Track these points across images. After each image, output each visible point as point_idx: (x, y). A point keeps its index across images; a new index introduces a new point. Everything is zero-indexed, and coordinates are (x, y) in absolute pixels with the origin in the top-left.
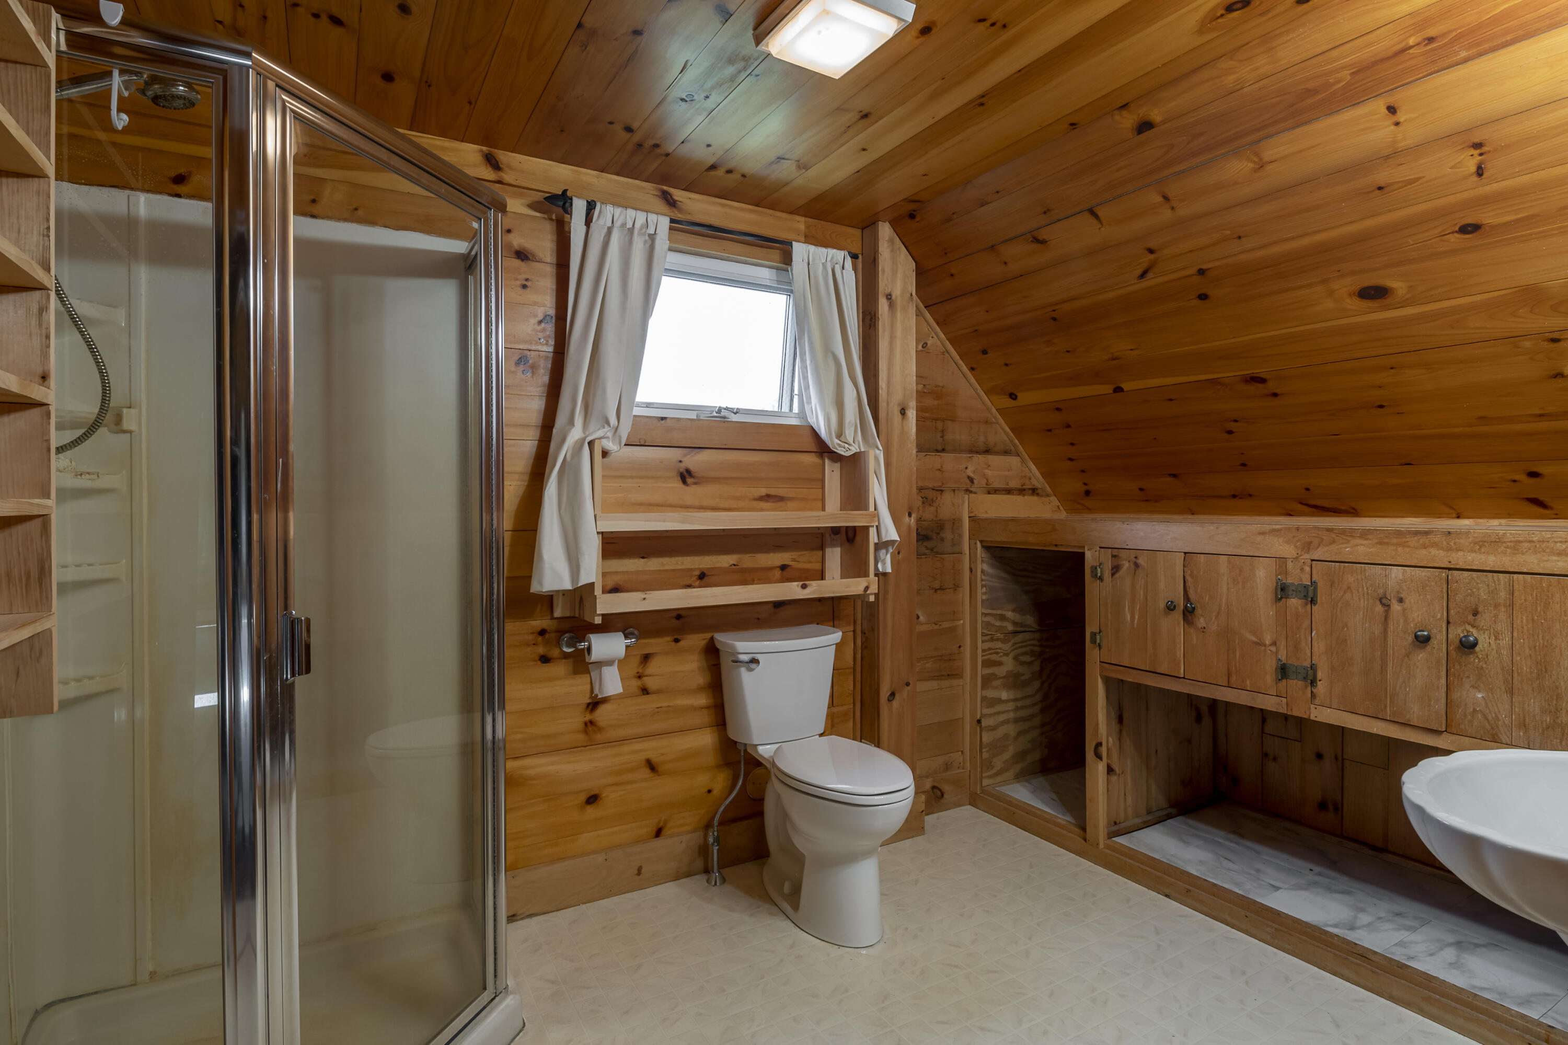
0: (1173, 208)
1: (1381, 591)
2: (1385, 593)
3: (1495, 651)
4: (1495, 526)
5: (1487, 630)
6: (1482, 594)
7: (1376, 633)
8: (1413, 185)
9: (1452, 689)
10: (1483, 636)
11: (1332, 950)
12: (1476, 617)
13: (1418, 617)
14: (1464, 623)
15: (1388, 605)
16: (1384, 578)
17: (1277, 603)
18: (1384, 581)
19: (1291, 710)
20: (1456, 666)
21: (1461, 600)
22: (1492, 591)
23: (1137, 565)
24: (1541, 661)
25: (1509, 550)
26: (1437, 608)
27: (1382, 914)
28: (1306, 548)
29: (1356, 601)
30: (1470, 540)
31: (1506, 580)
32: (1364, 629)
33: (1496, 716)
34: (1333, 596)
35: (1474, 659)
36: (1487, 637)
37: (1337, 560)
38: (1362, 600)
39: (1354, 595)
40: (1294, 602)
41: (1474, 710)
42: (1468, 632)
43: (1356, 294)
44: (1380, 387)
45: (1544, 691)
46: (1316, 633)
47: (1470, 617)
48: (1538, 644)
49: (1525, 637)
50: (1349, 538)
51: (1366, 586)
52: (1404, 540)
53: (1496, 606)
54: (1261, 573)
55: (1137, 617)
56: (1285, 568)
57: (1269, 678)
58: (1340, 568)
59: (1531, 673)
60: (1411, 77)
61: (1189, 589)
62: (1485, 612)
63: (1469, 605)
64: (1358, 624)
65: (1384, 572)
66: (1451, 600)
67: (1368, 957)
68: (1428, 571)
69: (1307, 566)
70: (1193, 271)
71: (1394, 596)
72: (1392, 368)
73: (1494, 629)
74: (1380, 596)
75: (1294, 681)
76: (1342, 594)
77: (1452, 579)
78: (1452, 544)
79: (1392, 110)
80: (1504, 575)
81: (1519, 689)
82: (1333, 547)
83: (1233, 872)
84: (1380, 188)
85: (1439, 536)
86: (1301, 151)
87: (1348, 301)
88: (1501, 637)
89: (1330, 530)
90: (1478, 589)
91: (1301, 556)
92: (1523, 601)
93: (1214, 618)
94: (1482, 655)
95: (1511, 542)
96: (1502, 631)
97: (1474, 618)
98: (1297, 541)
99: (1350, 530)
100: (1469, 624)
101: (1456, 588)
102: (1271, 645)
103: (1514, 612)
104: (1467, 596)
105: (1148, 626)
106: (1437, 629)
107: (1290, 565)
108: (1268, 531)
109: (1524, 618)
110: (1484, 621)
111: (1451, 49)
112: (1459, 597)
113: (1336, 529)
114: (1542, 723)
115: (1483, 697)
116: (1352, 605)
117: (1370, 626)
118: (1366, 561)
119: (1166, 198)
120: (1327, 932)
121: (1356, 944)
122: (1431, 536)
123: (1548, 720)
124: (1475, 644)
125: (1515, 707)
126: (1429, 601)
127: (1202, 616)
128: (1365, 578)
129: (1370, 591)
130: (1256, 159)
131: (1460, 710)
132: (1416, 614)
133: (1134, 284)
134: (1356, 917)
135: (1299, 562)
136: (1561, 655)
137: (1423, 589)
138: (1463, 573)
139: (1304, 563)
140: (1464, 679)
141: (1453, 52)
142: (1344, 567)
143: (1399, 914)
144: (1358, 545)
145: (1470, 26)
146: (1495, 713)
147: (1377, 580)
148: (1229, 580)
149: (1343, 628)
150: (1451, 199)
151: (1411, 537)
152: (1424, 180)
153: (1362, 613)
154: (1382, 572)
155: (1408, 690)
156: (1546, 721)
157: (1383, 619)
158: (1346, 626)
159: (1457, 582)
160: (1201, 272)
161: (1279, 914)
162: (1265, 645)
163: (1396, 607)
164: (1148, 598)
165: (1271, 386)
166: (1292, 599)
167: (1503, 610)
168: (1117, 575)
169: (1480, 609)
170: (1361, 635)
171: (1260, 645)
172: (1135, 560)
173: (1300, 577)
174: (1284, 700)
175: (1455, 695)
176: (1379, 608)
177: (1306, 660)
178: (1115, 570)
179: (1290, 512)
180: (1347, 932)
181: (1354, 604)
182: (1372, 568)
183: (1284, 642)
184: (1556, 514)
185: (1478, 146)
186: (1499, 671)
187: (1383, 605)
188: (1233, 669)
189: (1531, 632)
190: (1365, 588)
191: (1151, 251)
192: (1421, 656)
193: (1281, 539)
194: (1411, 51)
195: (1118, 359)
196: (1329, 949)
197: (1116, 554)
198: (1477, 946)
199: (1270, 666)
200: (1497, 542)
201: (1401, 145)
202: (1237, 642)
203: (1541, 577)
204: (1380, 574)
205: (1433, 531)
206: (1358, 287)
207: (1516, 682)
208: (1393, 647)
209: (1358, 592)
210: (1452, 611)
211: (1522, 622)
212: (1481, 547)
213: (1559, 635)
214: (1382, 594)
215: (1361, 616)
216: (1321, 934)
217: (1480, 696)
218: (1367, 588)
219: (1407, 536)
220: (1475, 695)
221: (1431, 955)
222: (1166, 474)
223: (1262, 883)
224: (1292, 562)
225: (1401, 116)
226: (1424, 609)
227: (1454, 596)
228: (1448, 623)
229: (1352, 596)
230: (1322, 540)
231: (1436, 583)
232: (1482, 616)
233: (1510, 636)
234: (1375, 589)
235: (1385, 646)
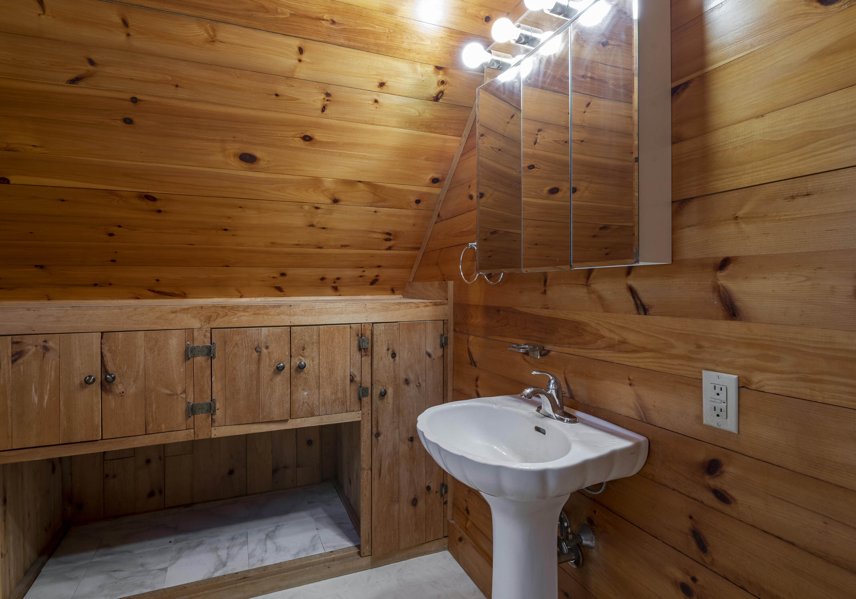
0: (128, 35)
1: (256, 343)
2: (258, 345)
3: (312, 368)
4: (259, 301)
5: (309, 357)
6: (307, 338)
7: (253, 370)
8: (293, 102)
9: (293, 394)
10: (307, 361)
11: (226, 587)
12: (304, 351)
13: (277, 356)
14: (299, 356)
15: (260, 352)
16: (258, 335)
17: (187, 362)
18: (258, 337)
19: (198, 436)
20: (295, 380)
21: (297, 342)
22: (311, 336)
23: (46, 349)
24: (331, 368)
25: (317, 314)
26: (286, 349)
27: (227, 544)
28: (207, 321)
29: (241, 352)
30: (300, 309)
31: (317, 329)
32: (246, 369)
33: (313, 403)
34: (226, 351)
35: (303, 374)
36: (309, 361)
37: (228, 327)
38: (245, 351)
39: (240, 348)
40: (200, 360)
41: (303, 402)
42: (300, 360)
43: (238, 156)
44: (229, 218)
45: (332, 383)
46: (215, 378)
47: (301, 352)
48: (329, 360)
49: (324, 358)
50: (236, 312)
51: (247, 341)
52: (268, 311)
53: (313, 344)
54: (173, 342)
55: (46, 397)
56: (192, 336)
57: (180, 418)
58: (230, 331)
59: (327, 375)
60: (317, 37)
61: (107, 362)
62: (308, 348)
63: (301, 345)
64: (242, 367)
65: (258, 331)
66: (292, 344)
67: (247, 576)
68: (281, 328)
69: (208, 332)
70: (128, 96)
71: (263, 346)
72: (240, 207)
73: (312, 356)
74: (255, 347)
75: (200, 415)
76: (232, 348)
77: (293, 332)
78: (292, 312)
79: (301, 50)
80: (316, 326)
81: (322, 385)
82: (226, 319)
83: (130, 578)
84: (277, 95)
85: (285, 308)
86: (243, 46)
87: (232, 159)
88: (314, 360)
89: (224, 307)
90: (305, 336)
91: (204, 326)
92: (324, 339)
93: (132, 383)
94: (307, 371)
95: (318, 309)
96: (315, 356)
97: (303, 351)
98: (201, 316)
99: (237, 307)
100: (301, 355)
101: (295, 336)
102: (181, 393)
103: (320, 345)
104: (300, 340)
105: (62, 403)
106: (286, 361)
107: (196, 333)
108: (179, 310)
109: (324, 348)
110: (307, 353)
111: (339, 34)
112: (296, 341)
113: (228, 306)
114: (331, 400)
115: (307, 394)
116: (239, 355)
117: (250, 366)
118: (246, 326)
119: (125, 23)
120: (218, 578)
121: (237, 573)
122: (282, 308)
123: (334, 397)
124: (304, 366)
125: (320, 395)
126: (282, 345)
127: (121, 383)
128: (247, 336)
129: (249, 345)
130: (212, 33)
131: (297, 405)
132: (275, 355)
133: (62, 85)
134: (219, 556)
135: (203, 330)
136: (338, 364)
137: (279, 339)
138: (297, 328)
139: (206, 331)
140: (299, 386)
141: (339, 36)
142: (233, 331)
143: (233, 539)
144: (241, 316)
145: (351, 28)
146: (312, 401)
147: (254, 337)
148: (146, 350)
149: (233, 371)
150: (306, 118)
151: (271, 309)
152: (298, 101)
153: (245, 359)
154: (256, 331)
155: (271, 400)
156: (333, 398)
157: (257, 360)
158: (235, 369)
159: (295, 333)
160: (134, 100)
161: (185, 587)
162: (177, 395)
163: (264, 351)
164: (61, 377)
165: (158, 205)
166: (197, 357)
167: (315, 345)
168: (20, 361)
169: (306, 347)
170: (244, 373)
171: (174, 395)
172: (44, 344)
173: (204, 341)
174: (192, 431)
175: (294, 397)
176: (255, 355)
177: (208, 398)
178: (17, 356)
179: (138, 297)
180: (225, 569)
181: (239, 354)
182: (250, 330)
183: (191, 389)
184: (284, 295)
185: (328, 95)
186: (314, 378)
187: (257, 351)
188: (150, 419)
189: (327, 355)
190: (246, 343)
191: (92, 62)
192: (278, 379)
193: (189, 316)
194: (323, 22)
195: (15, 151)
196: (224, 588)
197: (19, 340)
198: (274, 531)
199: (181, 408)
200: (312, 309)
201: (297, 75)
202: (153, 397)
203: (330, 326)
204: (255, 333)
205: (282, 305)
206: (241, 152)
207: (321, 382)
208: (263, 376)
209: (242, 346)
210: (293, 350)
211: (323, 350)
212: (305, 312)
213: (337, 354)
214: (256, 345)
215: (244, 361)
216: (217, 581)
217: (306, 394)
218: (248, 343)
219: (269, 309)
220: (303, 394)
221: (266, 551)
222: (32, 265)
223: (153, 572)
224: (197, 331)
225: (304, 57)
226: (280, 351)
227: (294, 341)
228: (291, 356)
229: (239, 349)
230: (219, 314)
231: (286, 335)
232: (306, 350)
233: (318, 359)
234: (252, 343)
235: (258, 377)
